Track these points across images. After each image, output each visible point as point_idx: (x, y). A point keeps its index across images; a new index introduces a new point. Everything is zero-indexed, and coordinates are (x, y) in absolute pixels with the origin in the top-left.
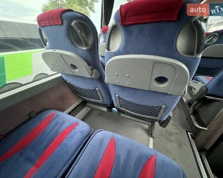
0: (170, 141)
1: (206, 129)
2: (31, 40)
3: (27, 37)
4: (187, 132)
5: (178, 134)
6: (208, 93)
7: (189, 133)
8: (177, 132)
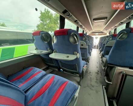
0: (92, 90)
1: (111, 83)
2: (29, 39)
3: (28, 38)
4: (103, 86)
5: (97, 86)
6: (108, 63)
7: (104, 86)
8: (97, 85)
